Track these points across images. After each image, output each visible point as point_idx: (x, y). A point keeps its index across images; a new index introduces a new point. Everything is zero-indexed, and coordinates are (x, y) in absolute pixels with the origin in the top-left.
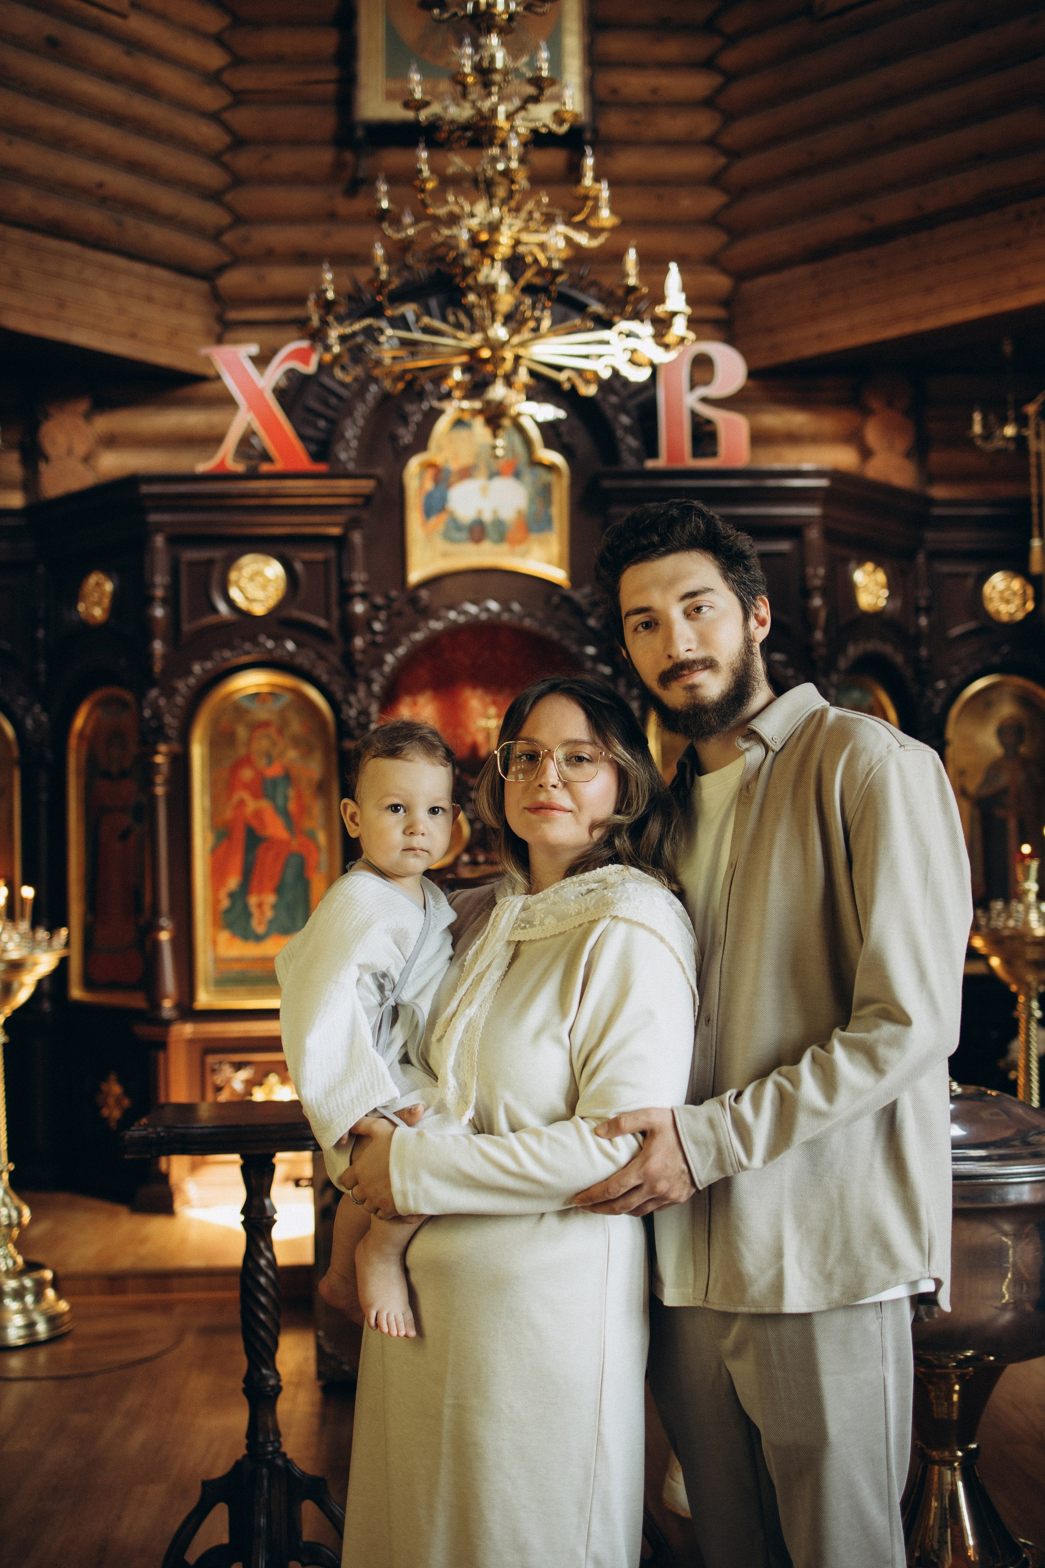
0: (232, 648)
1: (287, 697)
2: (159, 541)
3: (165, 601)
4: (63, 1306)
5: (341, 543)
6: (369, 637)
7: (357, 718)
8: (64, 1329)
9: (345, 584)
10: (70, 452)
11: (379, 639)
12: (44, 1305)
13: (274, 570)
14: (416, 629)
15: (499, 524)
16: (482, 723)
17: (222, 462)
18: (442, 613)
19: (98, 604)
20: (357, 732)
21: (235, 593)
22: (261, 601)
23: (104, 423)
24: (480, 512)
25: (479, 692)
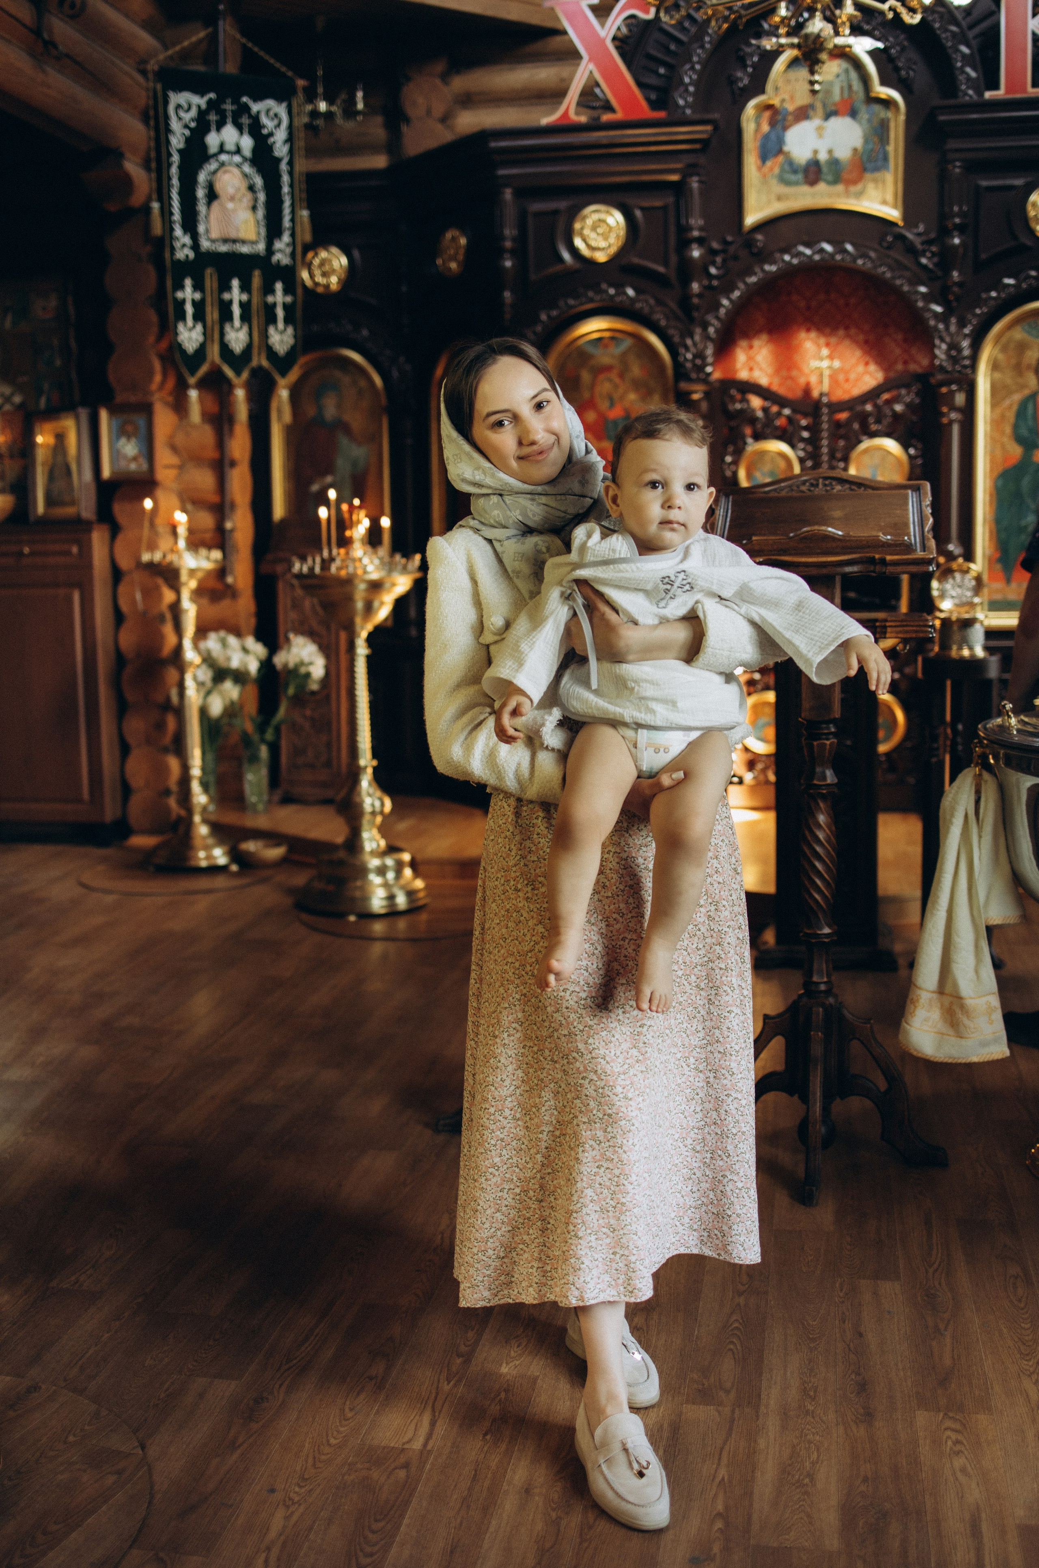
0: (576, 296)
1: (628, 342)
2: (508, 194)
3: (513, 252)
4: (419, 884)
5: (679, 188)
6: (706, 282)
7: (693, 361)
8: (421, 903)
9: (683, 230)
10: (429, 112)
11: (715, 283)
12: (402, 882)
13: (615, 219)
14: (753, 273)
15: (834, 163)
16: (814, 364)
17: (566, 114)
18: (778, 255)
19: (453, 258)
20: (694, 376)
21: (578, 242)
22: (603, 249)
23: (461, 83)
24: (816, 152)
25: (813, 334)
